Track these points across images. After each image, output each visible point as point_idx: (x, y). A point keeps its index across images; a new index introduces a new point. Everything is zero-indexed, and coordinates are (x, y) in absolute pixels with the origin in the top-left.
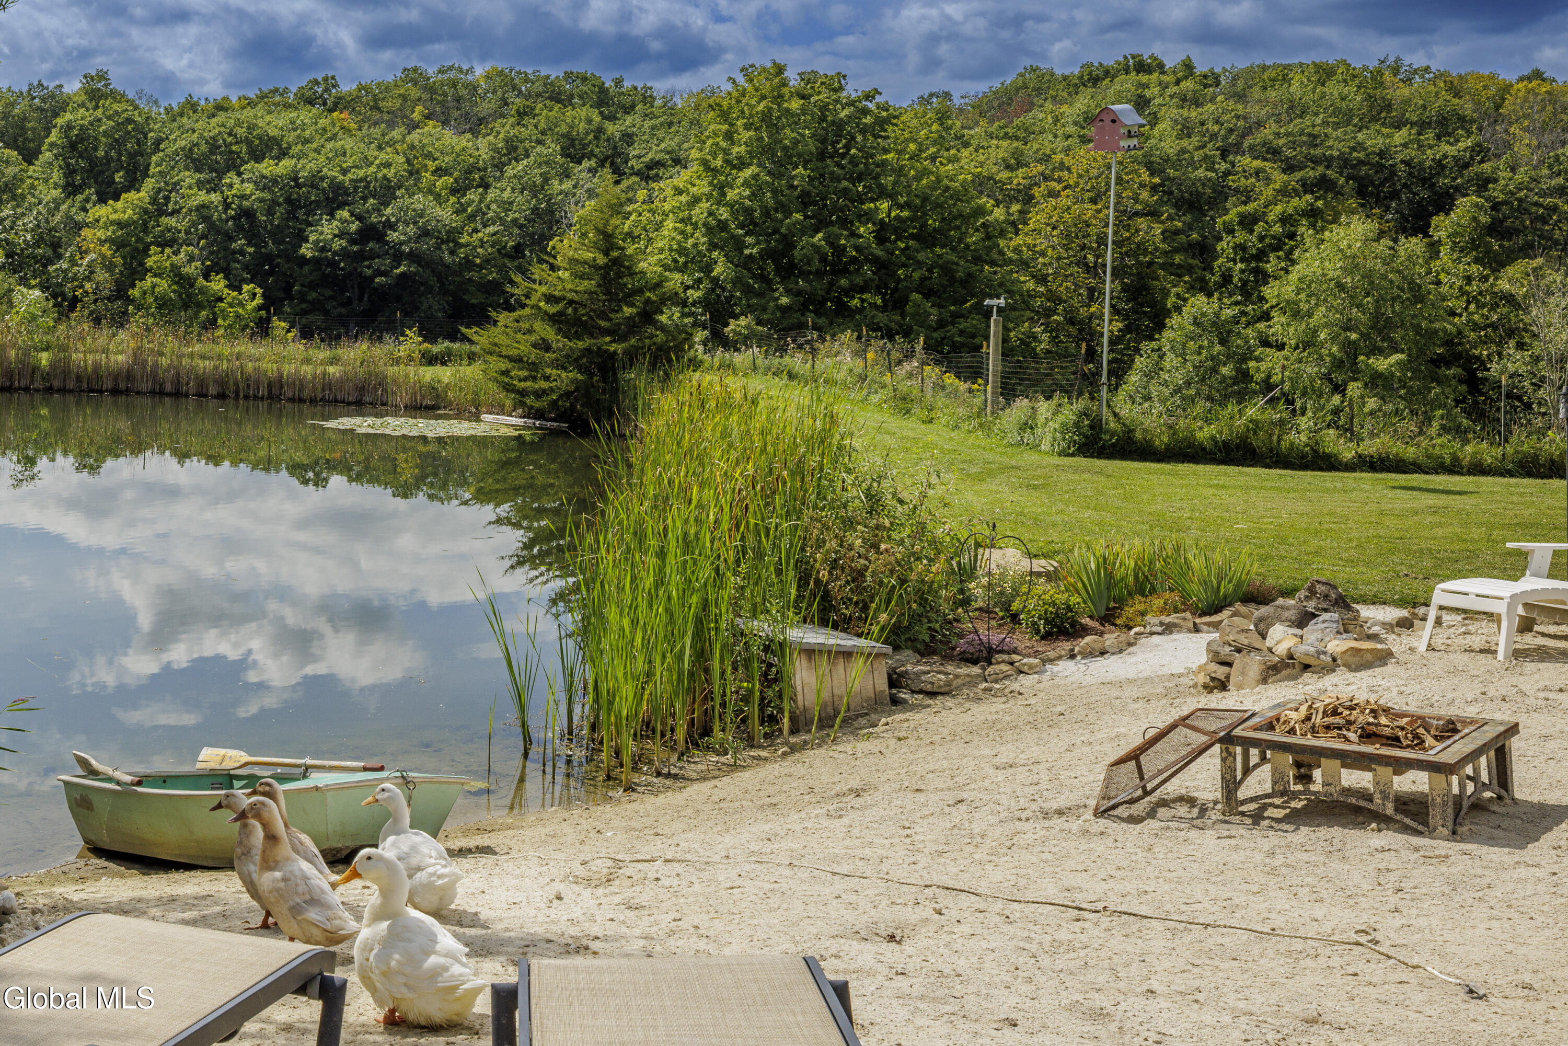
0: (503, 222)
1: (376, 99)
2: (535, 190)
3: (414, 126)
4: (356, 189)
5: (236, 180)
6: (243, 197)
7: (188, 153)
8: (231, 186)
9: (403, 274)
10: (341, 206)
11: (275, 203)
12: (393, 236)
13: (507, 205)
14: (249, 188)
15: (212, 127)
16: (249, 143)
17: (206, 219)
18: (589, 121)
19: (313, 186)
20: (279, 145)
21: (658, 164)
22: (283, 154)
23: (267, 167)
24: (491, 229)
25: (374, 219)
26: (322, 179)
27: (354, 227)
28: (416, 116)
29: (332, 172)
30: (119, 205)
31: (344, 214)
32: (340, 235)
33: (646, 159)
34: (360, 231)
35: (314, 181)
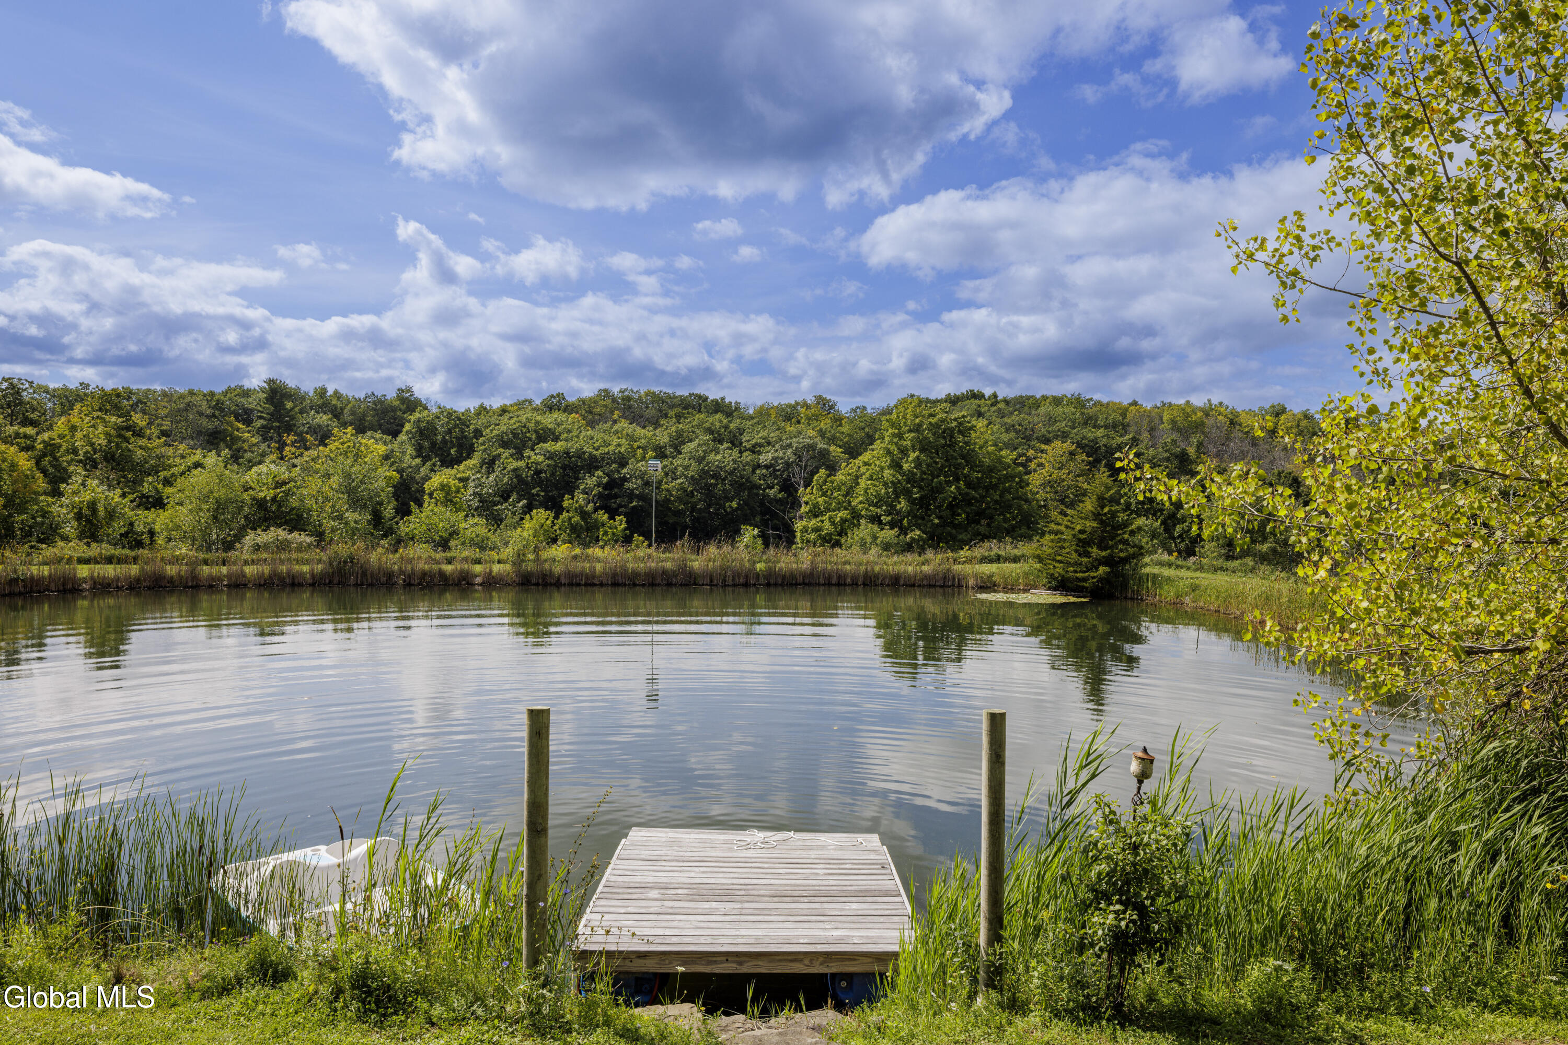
0: (686, 477)
1: (589, 406)
2: (700, 460)
3: (615, 422)
4: (603, 459)
5: (532, 453)
6: (537, 463)
7: (500, 437)
8: (529, 457)
9: (633, 507)
10: (597, 468)
11: (556, 466)
12: (628, 485)
13: (686, 468)
14: (541, 458)
15: (514, 424)
16: (536, 431)
17: (517, 476)
18: (721, 421)
19: (579, 457)
20: (553, 433)
21: (761, 445)
22: (556, 439)
23: (549, 446)
24: (679, 481)
25: (616, 475)
26: (584, 453)
27: (605, 480)
28: (615, 416)
29: (588, 449)
30: (462, 467)
31: (600, 473)
32: (598, 485)
33: (753, 442)
34: (607, 483)
35: (580, 454)
